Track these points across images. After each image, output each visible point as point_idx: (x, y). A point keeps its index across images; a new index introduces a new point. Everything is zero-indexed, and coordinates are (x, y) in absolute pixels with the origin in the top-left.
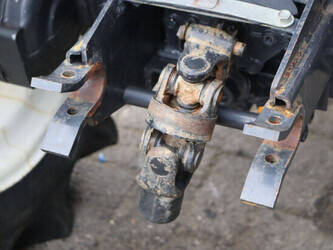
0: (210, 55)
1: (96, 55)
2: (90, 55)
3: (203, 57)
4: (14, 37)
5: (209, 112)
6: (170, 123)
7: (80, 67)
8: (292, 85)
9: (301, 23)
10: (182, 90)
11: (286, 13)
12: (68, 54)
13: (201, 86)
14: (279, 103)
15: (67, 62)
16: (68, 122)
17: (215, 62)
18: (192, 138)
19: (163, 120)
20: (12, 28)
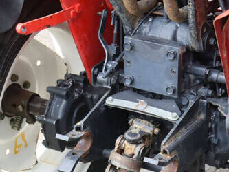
0: (140, 132)
1: (88, 128)
2: (84, 127)
3: (137, 133)
4: (54, 123)
5: (137, 158)
6: (118, 161)
7: (79, 133)
8: (172, 145)
9: (181, 119)
10: (126, 148)
11: (175, 114)
12: (75, 126)
13: (135, 146)
14: (165, 152)
15: (74, 130)
16: (72, 158)
17: (142, 135)
18: (129, 169)
19: (115, 159)
20: (54, 119)
